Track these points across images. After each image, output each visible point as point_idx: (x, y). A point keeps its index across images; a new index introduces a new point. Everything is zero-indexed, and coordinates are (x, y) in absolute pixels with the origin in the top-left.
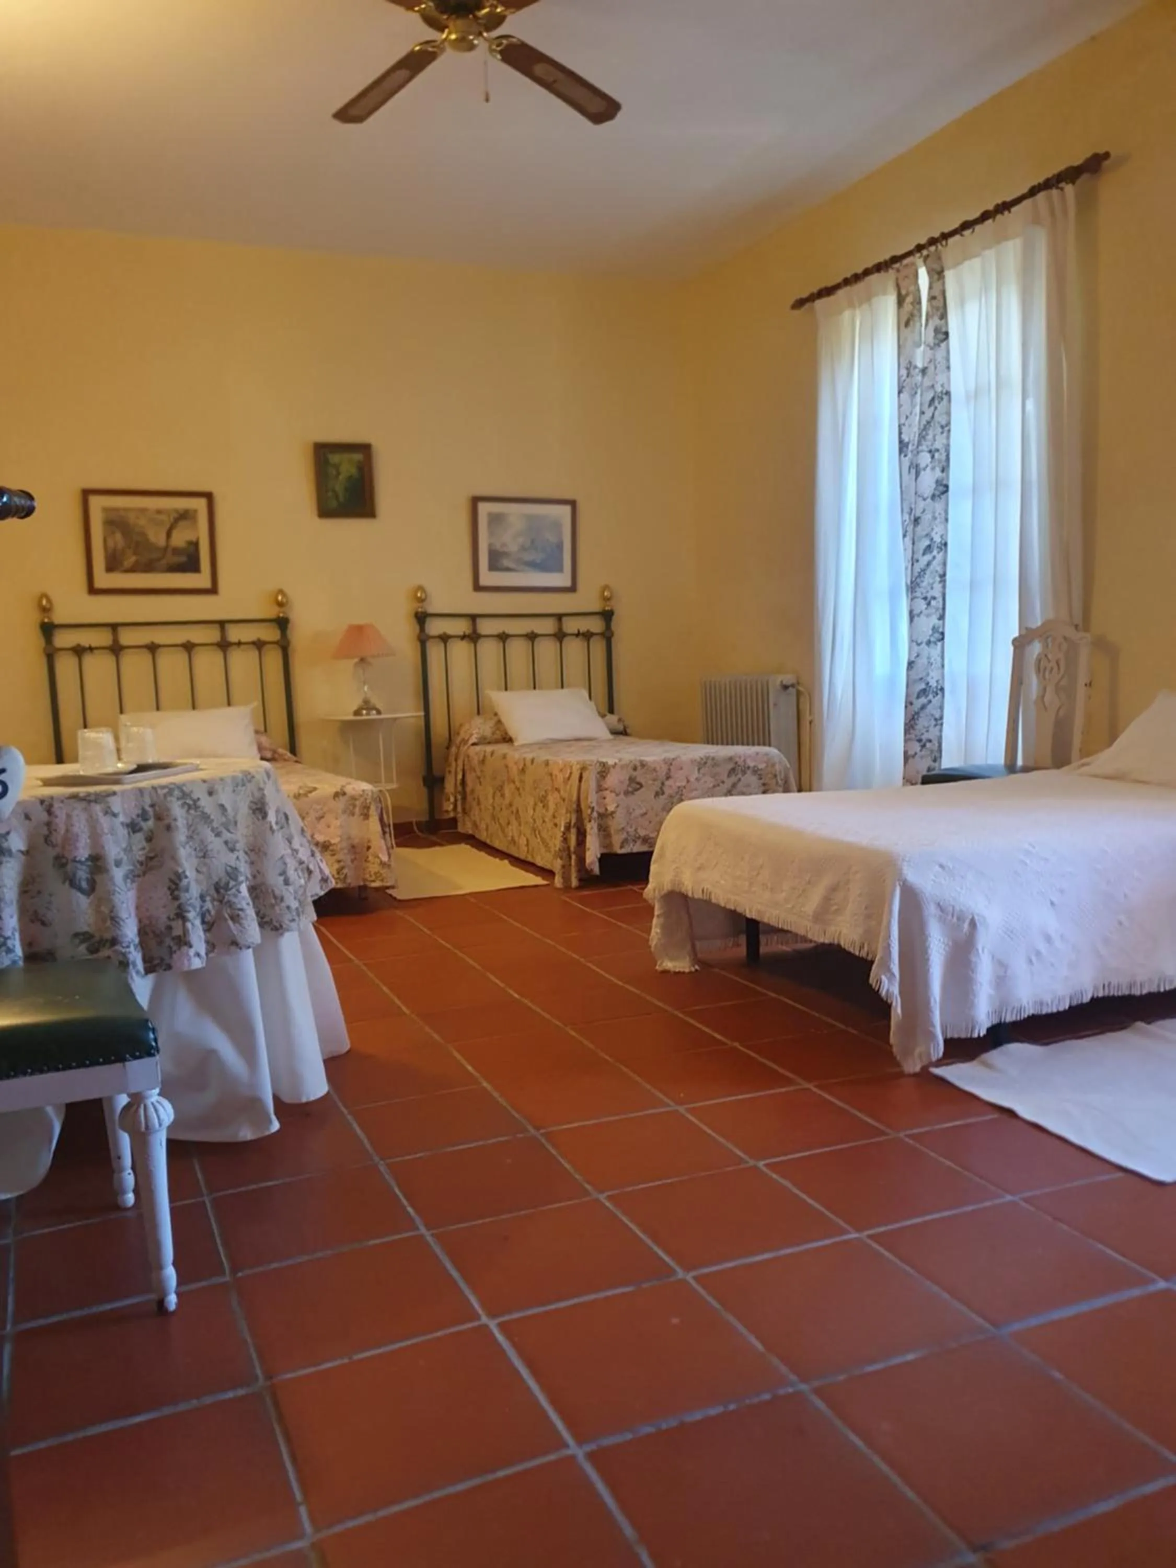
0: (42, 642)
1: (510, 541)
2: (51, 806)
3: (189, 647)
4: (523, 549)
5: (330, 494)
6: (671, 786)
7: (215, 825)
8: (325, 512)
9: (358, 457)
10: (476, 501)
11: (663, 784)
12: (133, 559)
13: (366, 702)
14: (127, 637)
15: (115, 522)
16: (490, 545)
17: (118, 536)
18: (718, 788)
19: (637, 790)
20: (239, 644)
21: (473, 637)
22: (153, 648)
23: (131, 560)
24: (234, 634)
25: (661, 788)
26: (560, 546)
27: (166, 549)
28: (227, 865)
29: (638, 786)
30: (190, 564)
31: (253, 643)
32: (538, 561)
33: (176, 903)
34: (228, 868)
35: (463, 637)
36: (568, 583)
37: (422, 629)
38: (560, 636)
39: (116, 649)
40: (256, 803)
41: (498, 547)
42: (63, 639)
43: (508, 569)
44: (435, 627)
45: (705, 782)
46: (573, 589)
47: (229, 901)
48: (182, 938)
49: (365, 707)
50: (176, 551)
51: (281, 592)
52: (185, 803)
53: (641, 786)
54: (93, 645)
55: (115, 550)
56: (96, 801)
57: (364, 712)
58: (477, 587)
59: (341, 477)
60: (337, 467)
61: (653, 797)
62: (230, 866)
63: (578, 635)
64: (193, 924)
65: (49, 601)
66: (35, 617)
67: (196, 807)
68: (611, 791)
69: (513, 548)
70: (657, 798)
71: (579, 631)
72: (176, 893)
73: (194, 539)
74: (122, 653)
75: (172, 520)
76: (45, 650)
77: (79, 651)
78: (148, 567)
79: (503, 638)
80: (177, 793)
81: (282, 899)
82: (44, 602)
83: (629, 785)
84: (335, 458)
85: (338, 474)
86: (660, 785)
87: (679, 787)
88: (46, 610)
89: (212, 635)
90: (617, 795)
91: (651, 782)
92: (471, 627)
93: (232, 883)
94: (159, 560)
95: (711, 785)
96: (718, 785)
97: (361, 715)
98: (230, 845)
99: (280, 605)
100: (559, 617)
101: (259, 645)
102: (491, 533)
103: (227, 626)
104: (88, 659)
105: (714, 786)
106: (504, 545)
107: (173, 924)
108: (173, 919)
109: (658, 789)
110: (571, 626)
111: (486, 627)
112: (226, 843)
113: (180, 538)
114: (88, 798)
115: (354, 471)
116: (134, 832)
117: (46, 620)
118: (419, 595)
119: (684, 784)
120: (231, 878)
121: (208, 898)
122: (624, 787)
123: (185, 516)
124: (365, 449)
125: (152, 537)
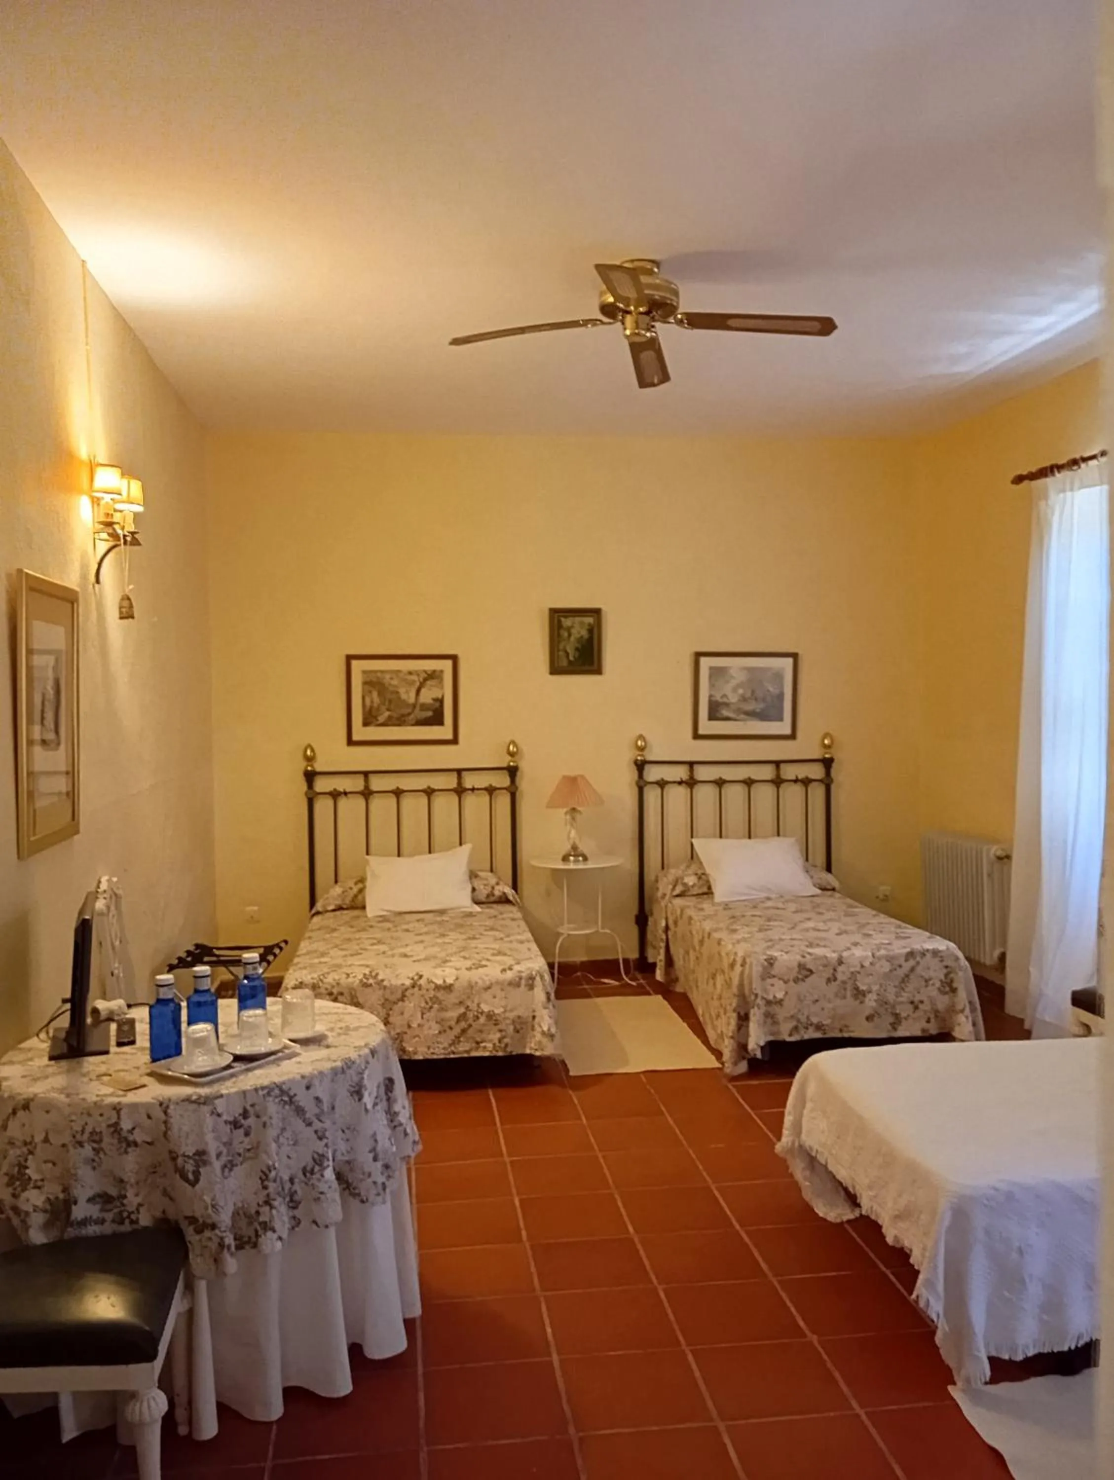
0: (304, 787)
1: (730, 693)
2: (168, 1107)
3: (429, 792)
4: (744, 699)
5: (561, 653)
6: (843, 973)
7: (308, 1115)
8: (555, 670)
9: (590, 620)
10: (698, 655)
11: (835, 970)
12: (387, 714)
13: (574, 848)
14: (376, 783)
15: (372, 683)
16: (711, 696)
17: (375, 694)
18: (895, 972)
19: (806, 977)
20: (473, 789)
21: (691, 783)
22: (398, 793)
23: (384, 716)
24: (470, 781)
25: (834, 975)
26: (781, 696)
27: (414, 706)
28: (314, 1152)
29: (809, 973)
30: (437, 719)
31: (486, 789)
32: (758, 710)
33: (266, 1192)
34: (316, 1156)
35: (680, 783)
36: (788, 731)
37: (641, 776)
38: (778, 782)
39: (367, 794)
40: (354, 1087)
41: (718, 698)
42: (321, 785)
43: (727, 719)
44: (653, 774)
45: (882, 967)
46: (793, 736)
47: (313, 1185)
48: (268, 1223)
49: (572, 853)
50: (424, 707)
51: (513, 742)
52: (282, 1100)
53: (811, 972)
54: (348, 790)
55: (371, 708)
56: (204, 1103)
57: (572, 858)
58: (696, 736)
59: (572, 639)
60: (569, 629)
61: (825, 984)
62: (318, 1153)
63: (796, 781)
64: (278, 1211)
65: (313, 750)
66: (301, 765)
67: (291, 1101)
68: (780, 979)
69: (733, 699)
70: (829, 984)
71: (797, 777)
72: (266, 1183)
73: (440, 697)
74: (371, 797)
75: (421, 680)
76: (306, 794)
77: (335, 795)
78: (400, 721)
79: (720, 783)
80: (277, 1092)
81: (370, 1175)
82: (309, 752)
83: (799, 972)
84: (567, 622)
85: (570, 635)
86: (832, 971)
87: (852, 973)
88: (310, 760)
89: (451, 781)
90: (786, 982)
91: (821, 968)
92: (689, 773)
93: (317, 1168)
94: (409, 714)
95: (888, 970)
96: (895, 969)
97: (568, 860)
98: (320, 1134)
99: (512, 755)
100: (777, 764)
101: (491, 790)
102: (712, 686)
103: (464, 773)
104: (343, 802)
105: (891, 971)
106: (725, 696)
107: (262, 1210)
108: (262, 1206)
109: (831, 976)
110: (789, 772)
111: (702, 773)
112: (316, 1132)
113: (427, 696)
114: (198, 1101)
115: (584, 633)
116: (236, 1128)
117: (309, 768)
118: (639, 743)
119: (858, 969)
120: (317, 1164)
121: (296, 1180)
122: (794, 974)
123: (433, 676)
124: (596, 612)
125: (404, 696)
